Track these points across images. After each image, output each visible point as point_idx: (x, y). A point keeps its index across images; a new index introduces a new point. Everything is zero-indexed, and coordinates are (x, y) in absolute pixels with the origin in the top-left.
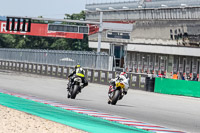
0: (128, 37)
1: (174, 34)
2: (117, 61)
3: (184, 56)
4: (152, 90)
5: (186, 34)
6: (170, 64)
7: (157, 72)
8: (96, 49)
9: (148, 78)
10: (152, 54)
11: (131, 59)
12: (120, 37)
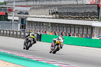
0: (28, 14)
1: (51, 12)
2: (22, 26)
3: (56, 23)
4: (40, 41)
5: (57, 12)
6: (49, 27)
7: (42, 31)
8: (11, 20)
9: (38, 34)
10: (40, 22)
11: (29, 25)
12: (24, 14)
